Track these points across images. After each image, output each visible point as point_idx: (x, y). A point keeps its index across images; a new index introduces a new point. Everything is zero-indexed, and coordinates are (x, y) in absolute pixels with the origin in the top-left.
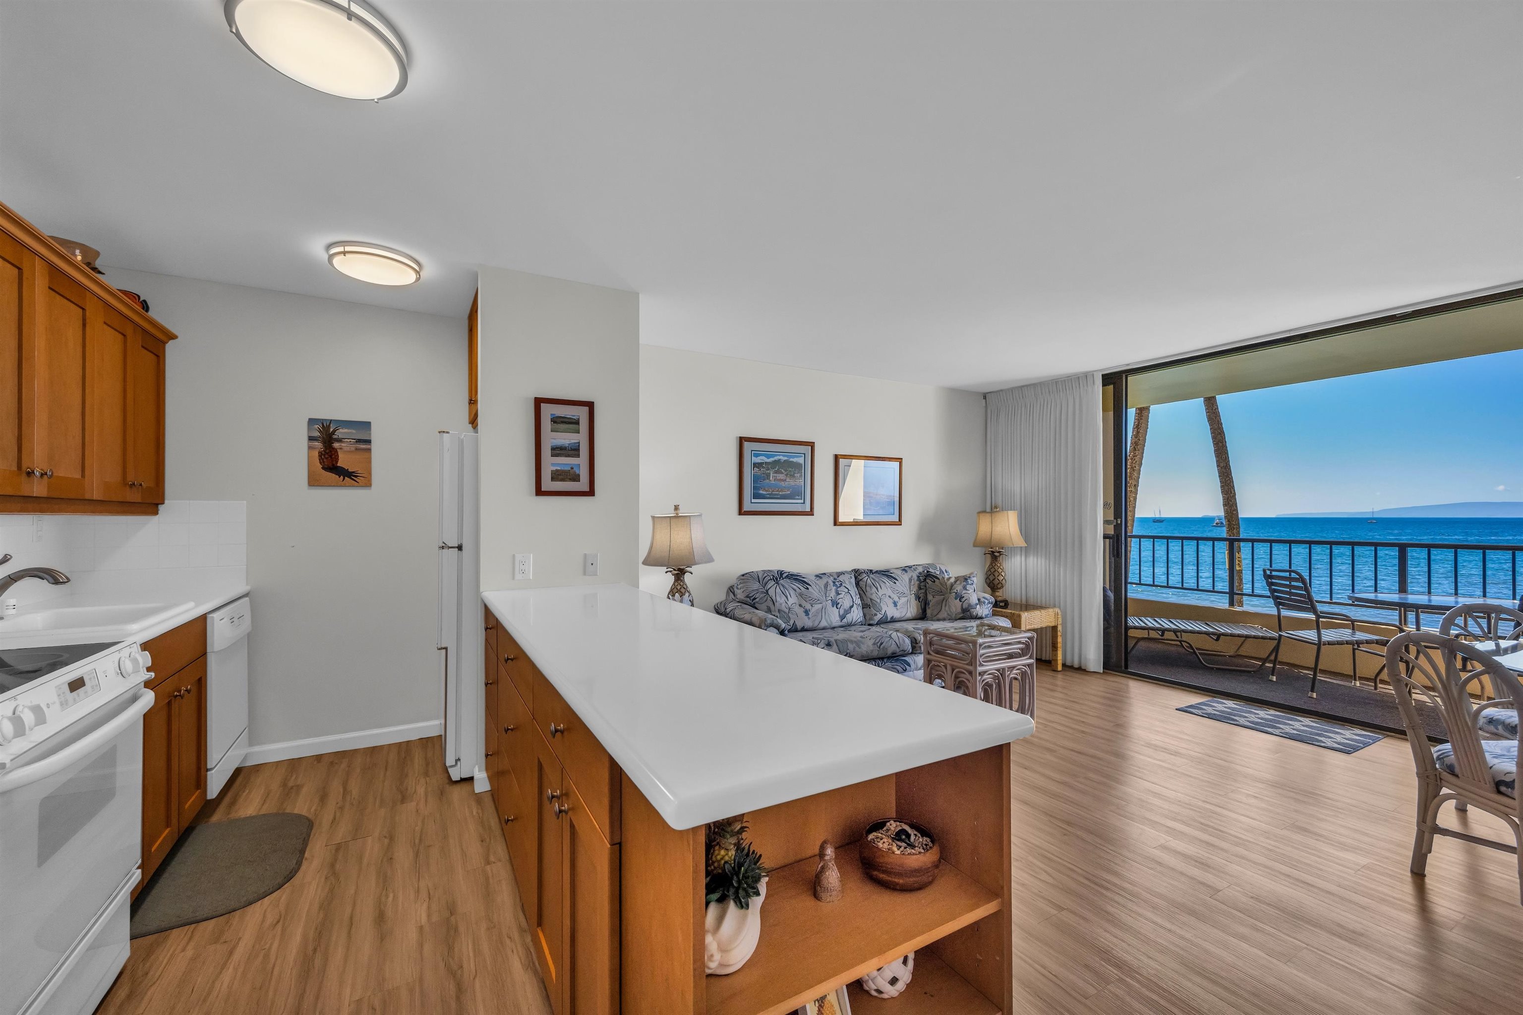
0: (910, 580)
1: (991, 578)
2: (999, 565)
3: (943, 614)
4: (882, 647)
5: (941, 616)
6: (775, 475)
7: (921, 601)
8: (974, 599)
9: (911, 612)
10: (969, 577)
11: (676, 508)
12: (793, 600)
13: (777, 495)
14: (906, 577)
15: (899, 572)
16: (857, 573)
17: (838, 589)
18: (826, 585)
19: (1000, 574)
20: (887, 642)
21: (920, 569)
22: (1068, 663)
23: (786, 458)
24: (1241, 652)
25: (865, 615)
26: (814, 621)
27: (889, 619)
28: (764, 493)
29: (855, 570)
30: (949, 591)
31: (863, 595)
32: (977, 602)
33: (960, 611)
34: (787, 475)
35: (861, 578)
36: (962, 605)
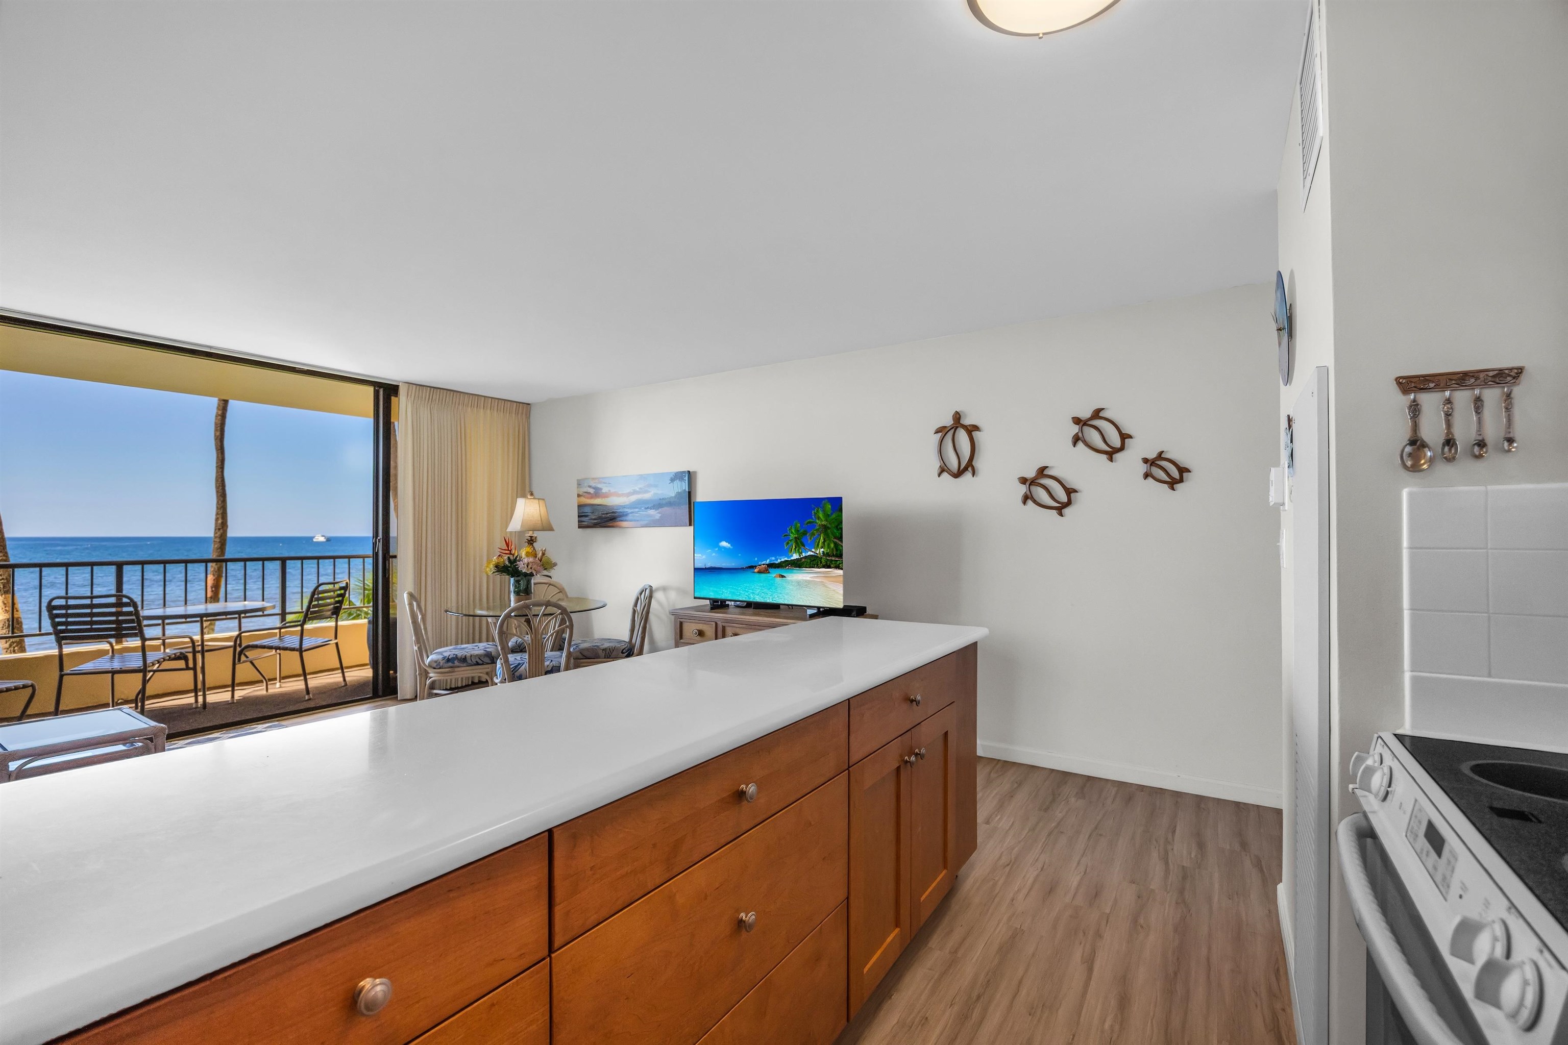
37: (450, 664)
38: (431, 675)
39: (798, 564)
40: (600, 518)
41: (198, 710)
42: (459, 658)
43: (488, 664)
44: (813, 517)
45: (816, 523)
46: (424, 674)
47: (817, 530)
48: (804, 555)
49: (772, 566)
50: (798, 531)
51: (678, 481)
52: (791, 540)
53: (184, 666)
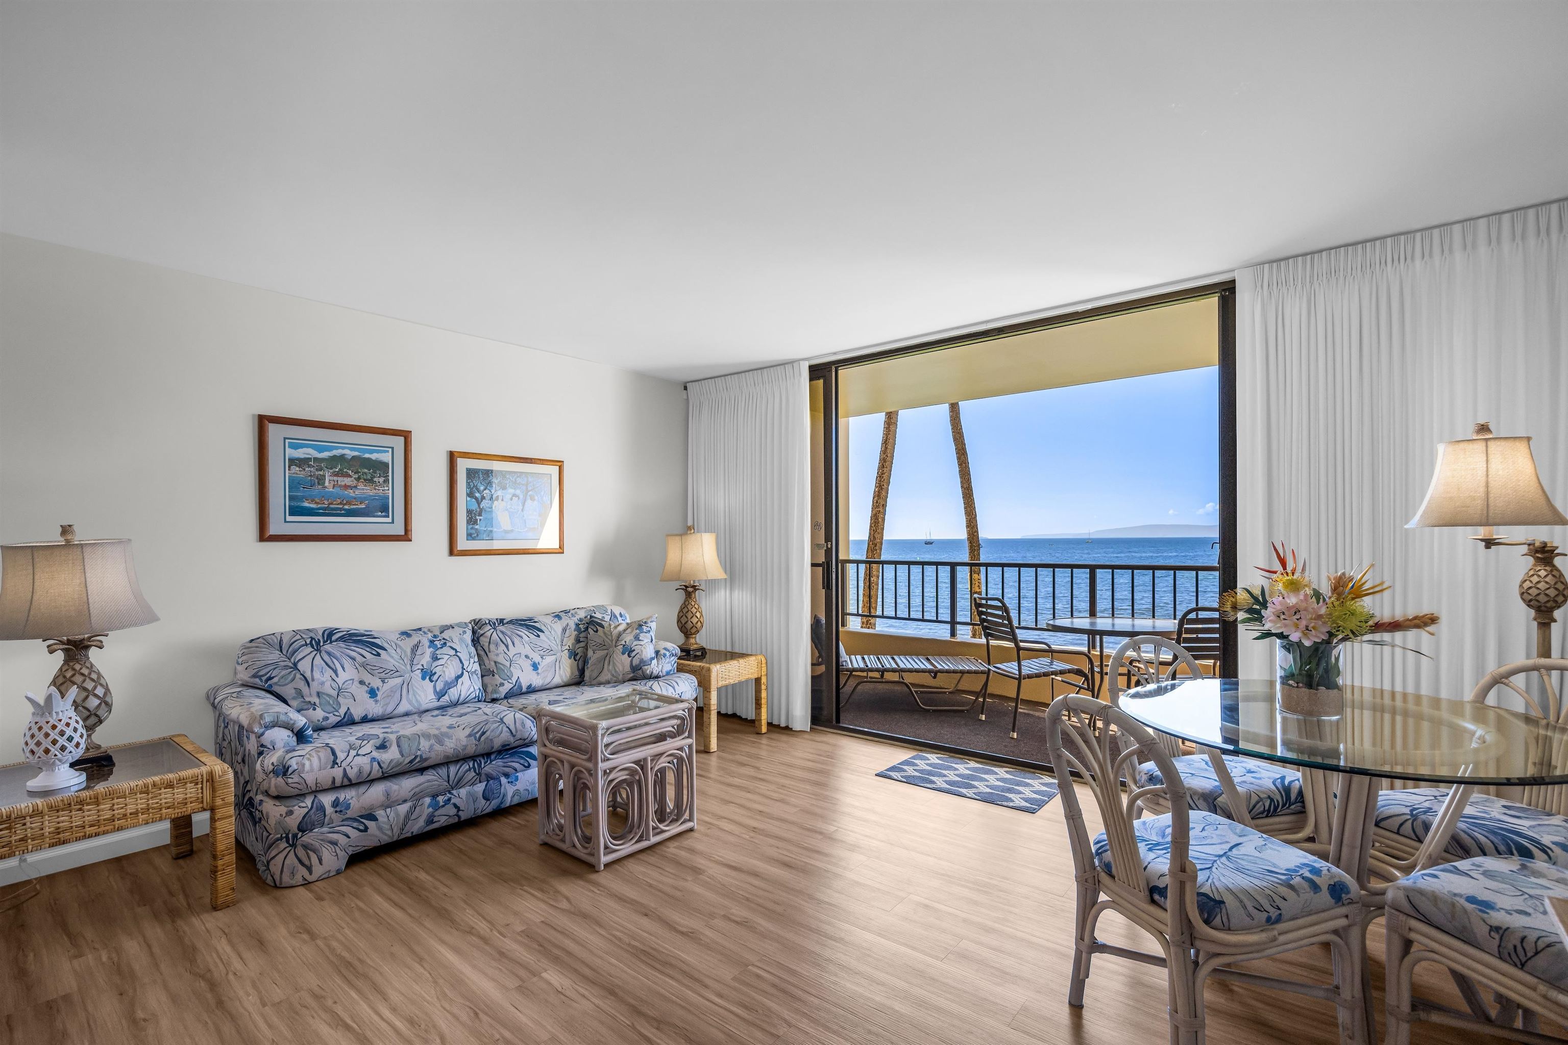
0: (564, 630)
1: (684, 620)
2: (693, 604)
3: (605, 676)
4: (483, 738)
5: (603, 678)
6: (335, 478)
7: (578, 658)
8: (648, 651)
9: (561, 676)
10: (646, 623)
11: (66, 530)
12: (347, 674)
13: (341, 509)
14: (558, 627)
15: (548, 620)
16: (477, 626)
17: (437, 652)
18: (415, 648)
19: (694, 615)
20: (493, 731)
21: (582, 614)
22: (775, 722)
23: (356, 453)
24: (960, 687)
25: (484, 686)
26: (387, 704)
27: (524, 689)
28: (313, 506)
29: (474, 620)
30: (614, 642)
31: (485, 658)
32: (654, 655)
33: (629, 669)
34: (358, 479)
35: (482, 632)
36: (631, 661)
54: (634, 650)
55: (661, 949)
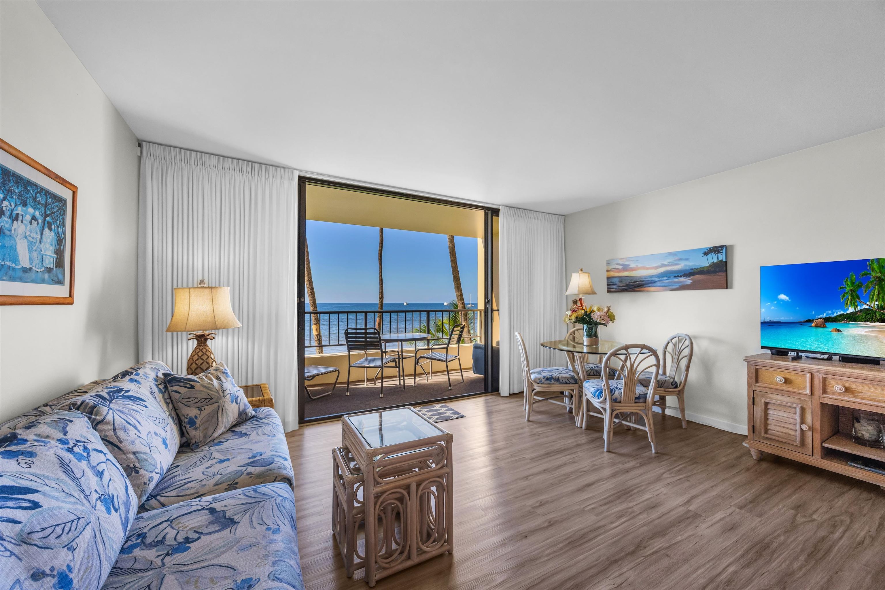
0: (153, 394)
14: (146, 392)
30: (221, 393)
37: (549, 382)
38: (535, 387)
39: (853, 318)
40: (627, 285)
41: (401, 389)
42: (554, 378)
43: (573, 384)
44: (868, 268)
45: (871, 274)
46: (531, 386)
47: (872, 282)
48: (859, 308)
49: (828, 320)
50: (854, 283)
51: (713, 254)
52: (847, 293)
53: (395, 366)
54: (238, 397)
55: (569, 535)
